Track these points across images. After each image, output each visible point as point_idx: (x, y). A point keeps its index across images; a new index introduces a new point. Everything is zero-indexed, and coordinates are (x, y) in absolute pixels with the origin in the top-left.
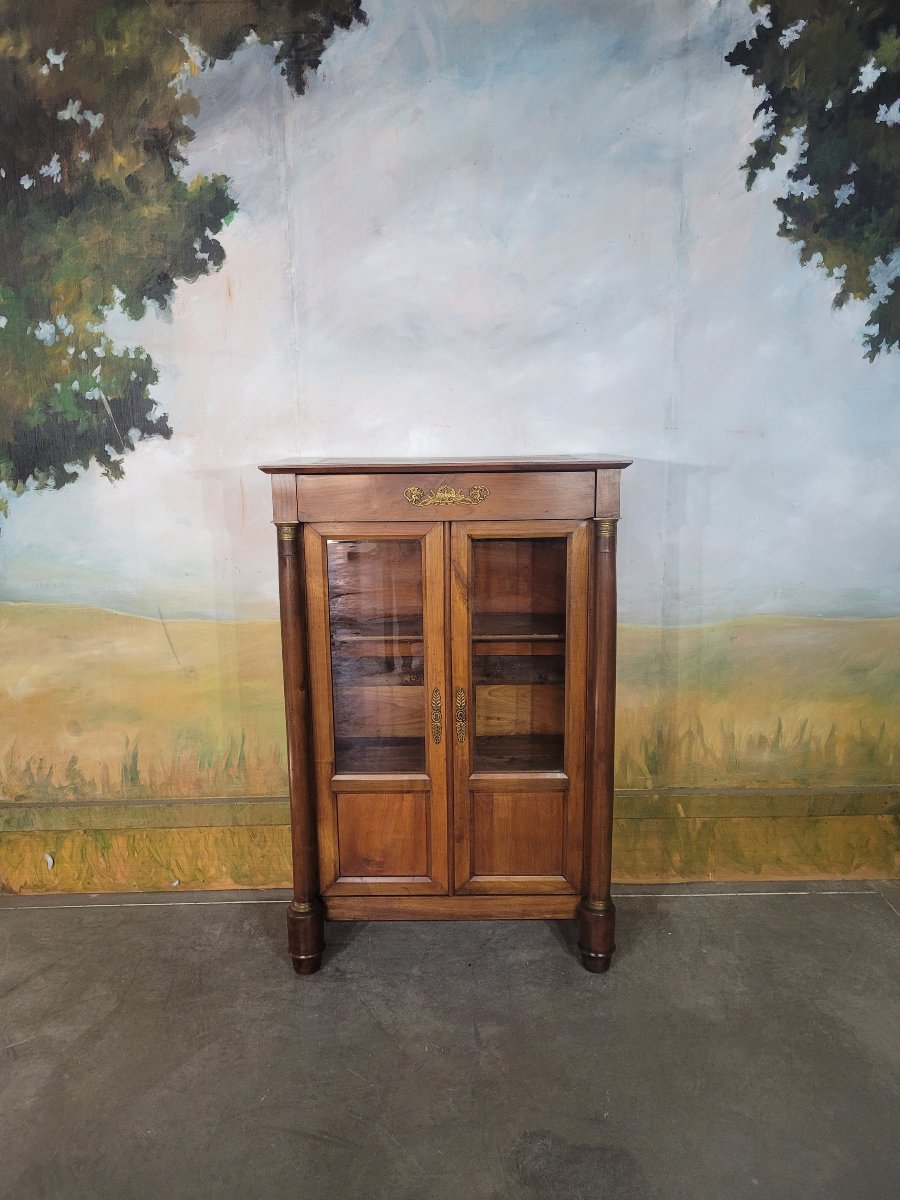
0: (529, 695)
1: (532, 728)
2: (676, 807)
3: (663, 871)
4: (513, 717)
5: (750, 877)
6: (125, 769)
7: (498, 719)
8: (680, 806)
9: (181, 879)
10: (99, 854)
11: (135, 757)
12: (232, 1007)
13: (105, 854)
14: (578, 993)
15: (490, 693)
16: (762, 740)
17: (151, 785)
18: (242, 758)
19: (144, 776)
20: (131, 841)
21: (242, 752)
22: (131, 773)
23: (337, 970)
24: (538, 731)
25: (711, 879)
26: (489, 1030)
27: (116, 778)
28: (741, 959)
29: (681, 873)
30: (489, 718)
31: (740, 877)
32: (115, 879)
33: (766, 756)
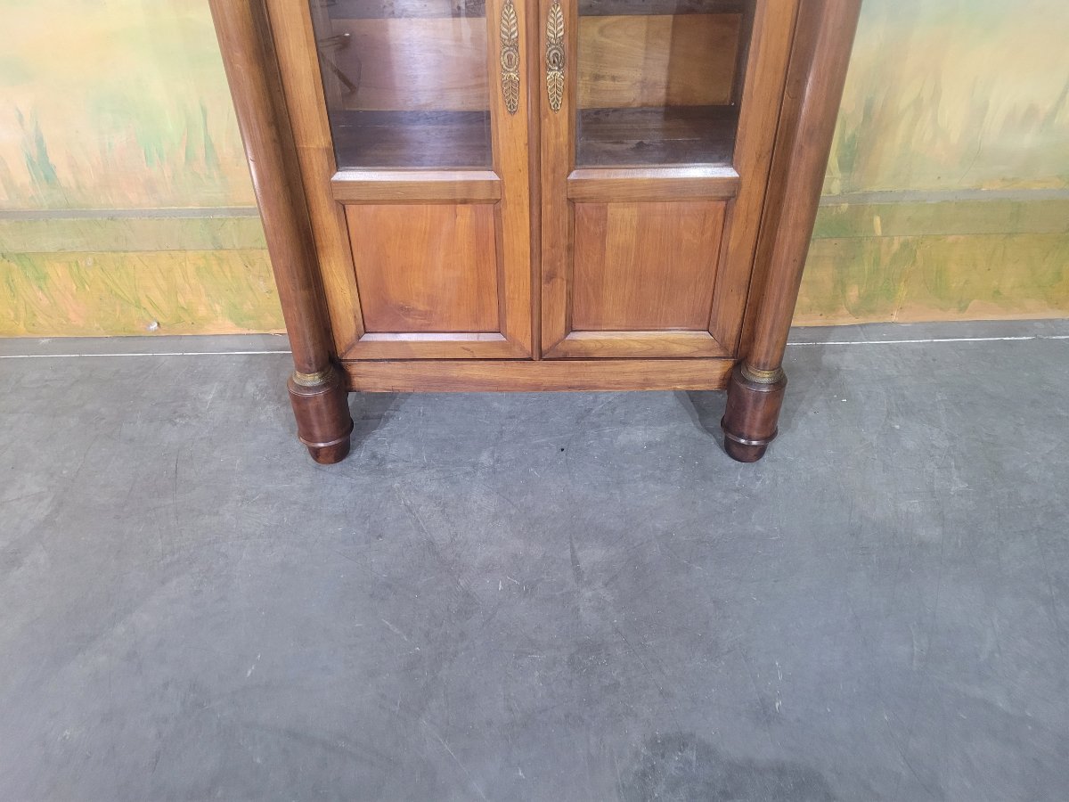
0: (668, 34)
1: (668, 94)
2: (872, 221)
3: (832, 309)
4: (638, 75)
5: (952, 316)
6: (31, 163)
7: (614, 78)
8: (877, 220)
9: (161, 320)
10: (35, 288)
11: (40, 141)
12: (217, 513)
13: (43, 286)
14: (719, 494)
15: (601, 31)
16: (1032, 111)
17: (79, 188)
18: (209, 146)
19: (64, 175)
20: (75, 269)
21: (207, 136)
22: (42, 167)
23: (374, 456)
24: (678, 101)
25: (894, 319)
26: (593, 555)
27: (22, 177)
28: (952, 438)
29: (855, 312)
30: (597, 77)
31: (938, 316)
32: (68, 320)
33: (1028, 140)
